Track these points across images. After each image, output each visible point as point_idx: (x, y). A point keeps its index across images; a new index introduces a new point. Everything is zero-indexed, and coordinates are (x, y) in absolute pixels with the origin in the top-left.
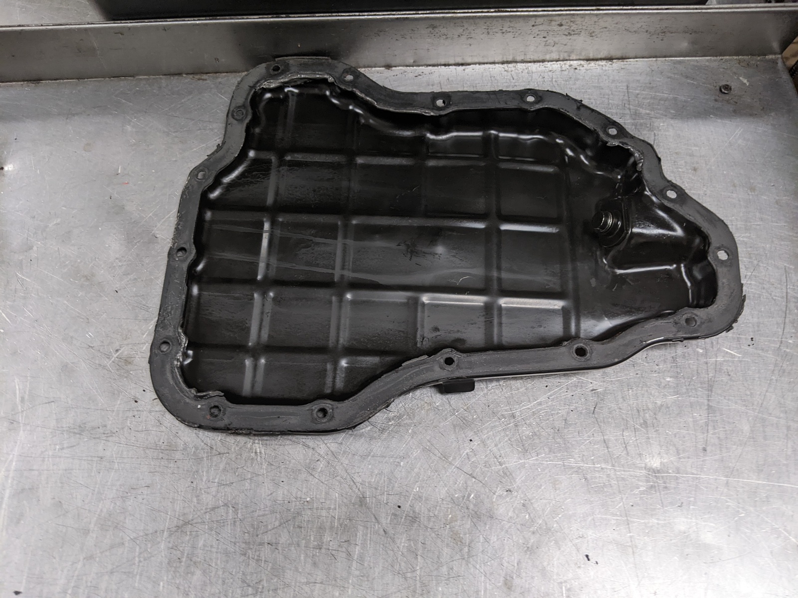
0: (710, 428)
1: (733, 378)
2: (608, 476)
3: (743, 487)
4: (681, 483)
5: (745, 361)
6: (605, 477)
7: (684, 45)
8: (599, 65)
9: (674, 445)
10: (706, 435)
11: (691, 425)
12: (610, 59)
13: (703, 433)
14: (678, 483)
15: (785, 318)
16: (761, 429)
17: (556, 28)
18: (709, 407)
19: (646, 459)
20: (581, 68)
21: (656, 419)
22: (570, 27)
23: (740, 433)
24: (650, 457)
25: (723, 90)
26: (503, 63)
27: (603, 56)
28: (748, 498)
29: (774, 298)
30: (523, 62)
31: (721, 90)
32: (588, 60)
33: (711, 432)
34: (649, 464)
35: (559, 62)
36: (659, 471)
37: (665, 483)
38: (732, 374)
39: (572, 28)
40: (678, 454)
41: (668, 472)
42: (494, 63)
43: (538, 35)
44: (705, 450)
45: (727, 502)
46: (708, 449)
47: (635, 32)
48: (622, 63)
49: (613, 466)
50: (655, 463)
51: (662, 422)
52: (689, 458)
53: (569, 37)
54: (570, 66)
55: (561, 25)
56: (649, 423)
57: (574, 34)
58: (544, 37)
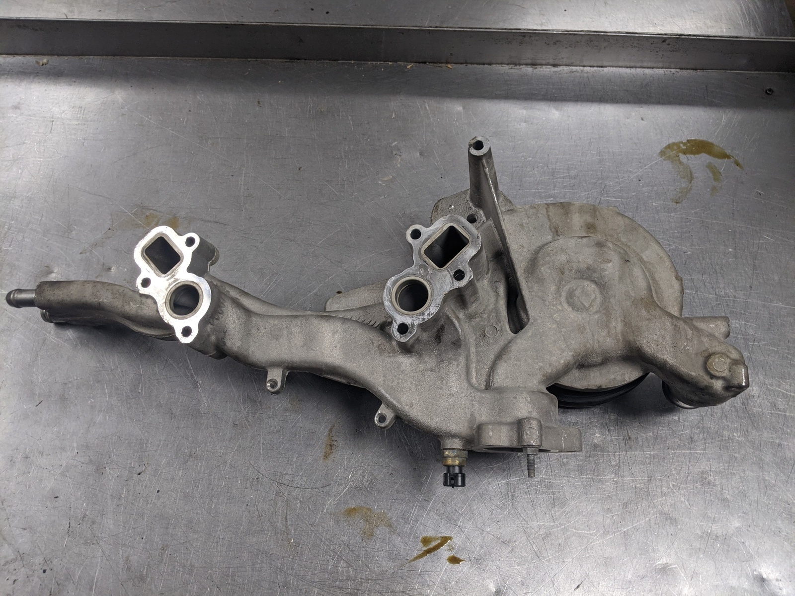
0: (754, 276)
5: (776, 243)
7: (744, 62)
8: (689, 73)
9: (733, 284)
10: (752, 280)
11: (743, 275)
12: (696, 69)
13: (750, 279)
17: (665, 46)
18: (754, 266)
19: (716, 290)
20: (678, 74)
21: (723, 270)
23: (772, 280)
26: (628, 67)
27: (692, 67)
30: (641, 67)
31: (766, 92)
32: (681, 69)
33: (755, 279)
38: (768, 250)
39: (675, 47)
40: (735, 288)
42: (623, 67)
43: (653, 50)
44: (751, 287)
47: (714, 52)
48: (703, 72)
51: (726, 272)
52: (741, 291)
53: (672, 53)
54: (671, 72)
55: (669, 44)
56: (718, 272)
57: (675, 51)
58: (657, 52)
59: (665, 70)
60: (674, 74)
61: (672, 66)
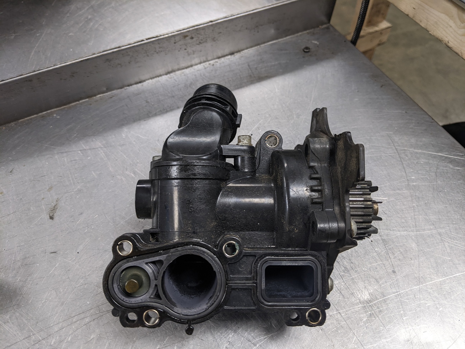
0: (390, 255)
1: (389, 215)
2: (337, 320)
3: (432, 288)
4: (389, 303)
5: (391, 201)
6: (335, 322)
7: (272, 31)
8: (227, 59)
9: (373, 277)
10: (390, 261)
11: (377, 258)
12: (232, 54)
13: (387, 260)
14: (387, 304)
15: (403, 164)
16: (423, 242)
17: (190, 41)
18: (383, 240)
19: (358, 295)
20: (217, 64)
21: (352, 263)
22: (199, 37)
23: (412, 250)
24: (359, 292)
25: (305, 50)
26: (166, 74)
27: (228, 53)
28: (438, 294)
29: (390, 154)
30: (179, 69)
32: (219, 58)
33: (392, 257)
34: (362, 299)
35: (202, 64)
36: (370, 301)
37: (378, 308)
38: (387, 212)
39: (200, 39)
40: (378, 282)
41: (377, 299)
42: (161, 76)
43: (180, 48)
44: (394, 272)
45: (426, 304)
46: (396, 270)
47: (240, 31)
48: (240, 54)
49: (337, 310)
50: (365, 296)
51: (357, 263)
52: (386, 282)
53: (201, 45)
54: (210, 64)
55: (192, 38)
56: (348, 267)
57: (203, 42)
58: (185, 49)
59: (204, 64)
60: (213, 65)
61: (209, 58)
